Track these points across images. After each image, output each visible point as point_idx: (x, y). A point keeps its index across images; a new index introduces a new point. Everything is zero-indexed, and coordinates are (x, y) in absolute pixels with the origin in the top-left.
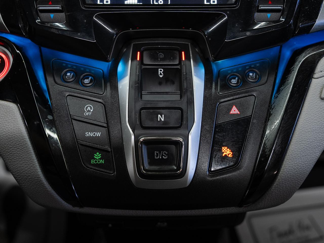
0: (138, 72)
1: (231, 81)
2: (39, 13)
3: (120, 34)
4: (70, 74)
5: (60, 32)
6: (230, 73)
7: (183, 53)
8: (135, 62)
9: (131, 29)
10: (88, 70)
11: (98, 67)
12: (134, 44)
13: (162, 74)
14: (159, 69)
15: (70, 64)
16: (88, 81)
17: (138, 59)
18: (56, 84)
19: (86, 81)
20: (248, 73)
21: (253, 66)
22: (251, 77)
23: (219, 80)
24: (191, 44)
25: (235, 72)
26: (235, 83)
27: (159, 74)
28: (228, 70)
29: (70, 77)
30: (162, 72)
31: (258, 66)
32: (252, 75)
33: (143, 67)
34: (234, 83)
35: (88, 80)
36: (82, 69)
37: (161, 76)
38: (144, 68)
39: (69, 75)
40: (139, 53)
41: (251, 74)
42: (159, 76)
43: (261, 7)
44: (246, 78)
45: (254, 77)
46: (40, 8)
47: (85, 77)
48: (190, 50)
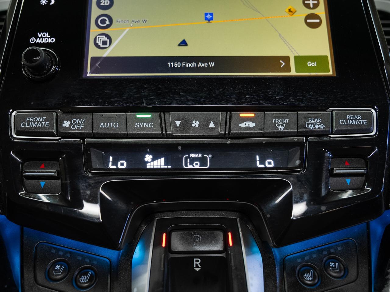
0: (162, 266)
1: (304, 276)
2: (25, 181)
3: (137, 209)
4: (60, 266)
5: (50, 208)
6: (300, 263)
7: (230, 234)
8: (158, 250)
9: (155, 201)
10: (88, 260)
11: (103, 254)
12: (157, 219)
13: (200, 266)
14: (195, 259)
15: (62, 250)
16: (86, 278)
17: (164, 245)
18: (36, 284)
19: (84, 279)
20: (327, 263)
21: (332, 251)
22: (333, 270)
23: (285, 275)
24: (241, 219)
25: (307, 261)
26: (311, 279)
27: (195, 266)
28: (297, 258)
29: (59, 272)
30: (199, 263)
31: (340, 251)
32: (334, 266)
33: (171, 256)
34: (309, 279)
35: (86, 276)
36: (80, 258)
37: (197, 269)
38: (172, 258)
39: (59, 269)
40: (164, 235)
41: (332, 264)
42: (195, 269)
43: (337, 171)
44: (326, 270)
45: (337, 269)
46: (27, 174)
47: (82, 272)
48: (240, 229)
